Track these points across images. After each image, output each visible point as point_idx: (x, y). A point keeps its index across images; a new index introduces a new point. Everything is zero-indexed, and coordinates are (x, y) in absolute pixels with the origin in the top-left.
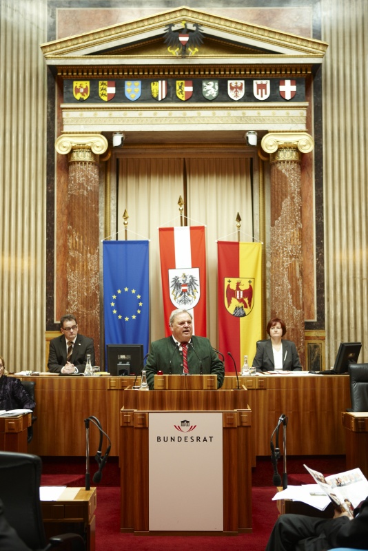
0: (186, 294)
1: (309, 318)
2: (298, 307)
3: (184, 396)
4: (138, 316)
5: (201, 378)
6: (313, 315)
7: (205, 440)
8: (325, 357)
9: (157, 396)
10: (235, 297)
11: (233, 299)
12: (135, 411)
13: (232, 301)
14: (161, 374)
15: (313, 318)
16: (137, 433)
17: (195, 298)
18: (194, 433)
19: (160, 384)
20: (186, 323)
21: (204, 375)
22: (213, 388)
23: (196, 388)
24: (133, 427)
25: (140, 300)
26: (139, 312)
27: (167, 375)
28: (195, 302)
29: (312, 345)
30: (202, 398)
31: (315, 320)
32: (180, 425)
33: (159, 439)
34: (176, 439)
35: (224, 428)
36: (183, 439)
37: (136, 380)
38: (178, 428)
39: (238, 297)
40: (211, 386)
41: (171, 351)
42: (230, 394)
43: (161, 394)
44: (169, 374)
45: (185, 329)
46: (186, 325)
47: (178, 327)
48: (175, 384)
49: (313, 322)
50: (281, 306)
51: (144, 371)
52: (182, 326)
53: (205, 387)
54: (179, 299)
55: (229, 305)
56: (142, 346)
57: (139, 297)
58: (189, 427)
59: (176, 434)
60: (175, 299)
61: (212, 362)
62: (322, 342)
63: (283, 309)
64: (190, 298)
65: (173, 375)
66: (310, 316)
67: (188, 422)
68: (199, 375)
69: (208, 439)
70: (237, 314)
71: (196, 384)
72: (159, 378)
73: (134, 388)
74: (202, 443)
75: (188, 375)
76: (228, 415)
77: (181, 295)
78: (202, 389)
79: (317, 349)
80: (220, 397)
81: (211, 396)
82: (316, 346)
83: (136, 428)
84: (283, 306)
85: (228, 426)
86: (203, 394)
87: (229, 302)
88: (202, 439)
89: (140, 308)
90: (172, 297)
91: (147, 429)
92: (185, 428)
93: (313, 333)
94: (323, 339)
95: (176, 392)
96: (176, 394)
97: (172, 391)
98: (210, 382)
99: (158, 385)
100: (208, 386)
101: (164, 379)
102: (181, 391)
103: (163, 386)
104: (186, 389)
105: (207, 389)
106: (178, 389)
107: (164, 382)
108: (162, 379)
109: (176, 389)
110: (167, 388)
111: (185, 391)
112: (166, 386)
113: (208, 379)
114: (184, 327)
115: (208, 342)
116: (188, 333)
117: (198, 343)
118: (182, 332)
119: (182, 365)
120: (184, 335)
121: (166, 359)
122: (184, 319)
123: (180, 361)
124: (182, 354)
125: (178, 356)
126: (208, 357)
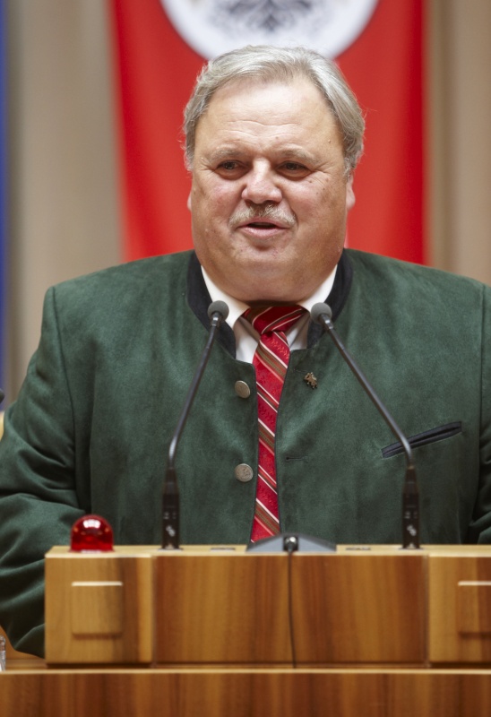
5: (412, 571)
14: (101, 541)
19: (94, 620)
20: (261, 167)
21: (433, 552)
23: (370, 642)
27: (147, 553)
41: (180, 374)
43: (103, 697)
44: (165, 541)
45: (243, 213)
48: (210, 616)
53: (439, 642)
61: (483, 469)
65: (189, 551)
68: (395, 550)
72: (83, 570)
75: (309, 549)
78: (418, 659)
95: (215, 676)
96: (214, 696)
97: (185, 676)
98: (476, 606)
99: (76, 630)
100: (464, 636)
101: (119, 584)
102: (252, 676)
103: (113, 637)
104: (290, 658)
105: (452, 657)
106: (231, 658)
107: (125, 601)
108: (109, 579)
109: (215, 658)
110: (147, 649)
111: (283, 676)
112: (136, 638)
113: (462, 579)
114: (239, 197)
115: (480, 312)
116: (270, 237)
117: (390, 318)
118: (224, 229)
119: (244, 472)
120: (243, 250)
121: (127, 422)
122: (257, 132)
123: (235, 441)
124: (248, 391)
125: (220, 402)
126: (452, 429)
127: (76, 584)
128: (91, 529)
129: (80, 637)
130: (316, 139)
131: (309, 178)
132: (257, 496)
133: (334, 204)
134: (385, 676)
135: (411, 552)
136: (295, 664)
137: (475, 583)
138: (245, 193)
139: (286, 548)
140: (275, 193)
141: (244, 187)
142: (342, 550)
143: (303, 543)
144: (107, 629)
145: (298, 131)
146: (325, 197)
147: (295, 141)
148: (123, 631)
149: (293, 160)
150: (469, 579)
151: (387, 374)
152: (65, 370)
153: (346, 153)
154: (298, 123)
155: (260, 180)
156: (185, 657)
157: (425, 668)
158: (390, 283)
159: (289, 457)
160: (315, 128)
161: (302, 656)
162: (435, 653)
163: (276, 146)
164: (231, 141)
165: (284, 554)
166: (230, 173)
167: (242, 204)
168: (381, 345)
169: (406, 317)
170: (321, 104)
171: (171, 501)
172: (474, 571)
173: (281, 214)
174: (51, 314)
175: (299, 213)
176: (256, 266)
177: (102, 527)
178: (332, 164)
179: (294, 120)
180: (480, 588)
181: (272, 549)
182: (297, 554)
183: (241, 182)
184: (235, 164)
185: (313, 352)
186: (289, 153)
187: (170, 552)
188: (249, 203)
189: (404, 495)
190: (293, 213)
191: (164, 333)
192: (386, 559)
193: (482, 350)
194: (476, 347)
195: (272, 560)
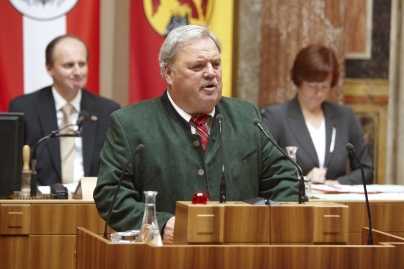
1: (354, 49)
2: (336, 21)
5: (309, 211)
6: (363, 43)
8: (385, 149)
9: (204, 262)
14: (202, 200)
15: (362, 50)
19: (205, 228)
20: (210, 65)
22: (338, 238)
29: (358, 117)
31: (367, 54)
40: (334, 234)
44: (221, 201)
45: (206, 83)
46: (210, 69)
47: (187, 77)
49: (360, 61)
50: (294, 18)
52: (199, 74)
53: (317, 236)
62: (381, 110)
63: (300, 25)
66: (355, 44)
71: (294, 229)
78: (309, 240)
79: (369, 127)
82: (365, 121)
84: (300, 16)
93: (361, 88)
94: (383, 102)
95: (251, 248)
97: (242, 248)
99: (199, 231)
100: (325, 233)
101: (213, 215)
103: (211, 234)
104: (269, 240)
105: (321, 240)
106: (248, 241)
107: (215, 222)
108: (210, 214)
109: (244, 241)
110: (221, 239)
112: (218, 234)
113: (325, 215)
114: (203, 76)
119: (201, 172)
123: (196, 162)
124: (199, 144)
125: (189, 148)
127: (199, 215)
128: (200, 197)
129: (200, 234)
134: (307, 248)
136: (271, 243)
137: (329, 216)
141: (204, 73)
148: (214, 232)
150: (327, 214)
152: (129, 141)
156: (234, 241)
157: (311, 244)
161: (273, 240)
162: (315, 239)
163: (213, 58)
165: (267, 206)
166: (198, 69)
167: (203, 79)
171: (223, 187)
172: (329, 212)
177: (204, 195)
180: (331, 217)
183: (203, 71)
184: (200, 66)
185: (214, 130)
186: (216, 60)
188: (207, 78)
192: (300, 207)
195: (262, 208)
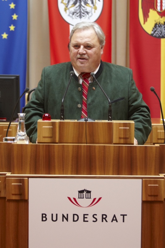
0: (83, 3)
3: (83, 152)
4: (10, 33)
5: (110, 125)
7: (114, 219)
9: (42, 153)
10: (155, 8)
11: (151, 11)
12: (8, 174)
13: (150, 14)
14: (48, 118)
16: (11, 207)
17: (96, 9)
18: (99, 210)
19: (47, 134)
20: (82, 47)
21: (114, 122)
22: (128, 141)
23: (102, 140)
24: (5, 198)
25: (14, 11)
26: (12, 28)
27: (58, 121)
28: (96, 14)
30: (111, 156)
32: (76, 196)
33: (44, 217)
34: (70, 218)
35: (143, 202)
36: (81, 218)
37: (9, 127)
38: (74, 201)
39: (159, 8)
40: (125, 138)
42: (154, 150)
43: (49, 149)
44: (61, 119)
45: (79, 56)
48: (70, 134)
51: (21, 115)
52: (76, 51)
53: (115, 139)
54: (72, 9)
55: (145, 20)
56: (17, 78)
57: (12, 6)
58: (92, 200)
59: (71, 209)
60: (65, 10)
61: (130, 106)
64: (88, 9)
65: (66, 121)
67: (89, 192)
68: (107, 121)
69: (120, 218)
70: (157, 34)
71: (101, 135)
72: (45, 124)
73: (6, 140)
74: (109, 223)
75: (90, 121)
76: (151, 182)
77: (75, 4)
78: (111, 142)
80: (139, 155)
81: (124, 153)
83: (10, 201)
85: (150, 199)
86: (112, 150)
87: (146, 16)
88: (109, 218)
89: (14, 22)
90: (61, 7)
91: (26, 201)
92: (84, 202)
95: (71, 145)
96: (71, 149)
97: (65, 145)
98: (122, 132)
100: (120, 138)
101: (52, 127)
102: (78, 145)
103: (51, 137)
104: (86, 142)
105: (117, 142)
106: (74, 142)
107: (53, 130)
108: (50, 126)
109: (71, 142)
110: (57, 140)
111: (84, 145)
112: (55, 138)
113: (120, 127)
114: (78, 53)
115: (129, 75)
116: (84, 61)
117: (111, 76)
118: (75, 59)
119: (79, 106)
120: (79, 64)
121: (57, 95)
122: (81, 40)
123: (78, 100)
124: (81, 90)
126: (122, 99)
127: (43, 127)
128: (46, 116)
129: (44, 137)
130: (94, 41)
131: (92, 49)
132: (82, 111)
133: (97, 54)
134: (104, 146)
135: (110, 121)
137: (122, 128)
138: (79, 52)
139: (85, 120)
140: (85, 52)
142: (96, 121)
143: (88, 119)
144: (49, 136)
145: (90, 40)
146: (95, 53)
147: (89, 42)
148: (53, 136)
149: (89, 45)
151: (110, 87)
152: (44, 85)
153: (100, 44)
154: (90, 38)
155: (82, 50)
156: (65, 142)
157: (112, 144)
158: (111, 69)
159: (89, 104)
160: (94, 39)
161: (88, 142)
162: (114, 141)
163: (85, 42)
164: (76, 41)
165: (85, 122)
166: (76, 48)
167: (78, 54)
168: (109, 81)
169: (114, 76)
170: (95, 34)
171: (62, 111)
172: (122, 126)
173: (86, 56)
174: (43, 73)
175: (90, 56)
176: (81, 67)
177: (49, 116)
178: (97, 46)
179: (89, 37)
181: (82, 120)
182: (87, 122)
183: (78, 50)
184: (77, 46)
185: (94, 83)
186: (88, 44)
187: (62, 121)
188: (80, 54)
189: (109, 110)
190: (88, 56)
191: (64, 78)
192: (105, 123)
193: (129, 82)
194: (128, 82)
195: (82, 123)
